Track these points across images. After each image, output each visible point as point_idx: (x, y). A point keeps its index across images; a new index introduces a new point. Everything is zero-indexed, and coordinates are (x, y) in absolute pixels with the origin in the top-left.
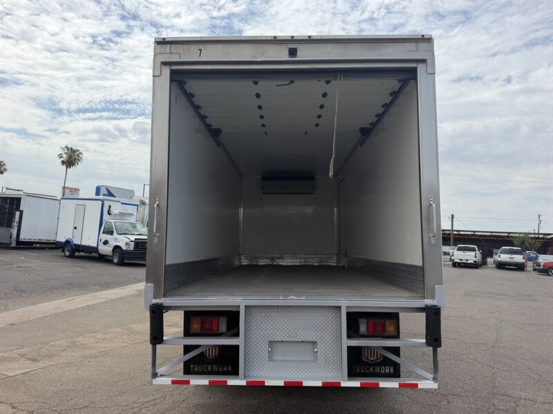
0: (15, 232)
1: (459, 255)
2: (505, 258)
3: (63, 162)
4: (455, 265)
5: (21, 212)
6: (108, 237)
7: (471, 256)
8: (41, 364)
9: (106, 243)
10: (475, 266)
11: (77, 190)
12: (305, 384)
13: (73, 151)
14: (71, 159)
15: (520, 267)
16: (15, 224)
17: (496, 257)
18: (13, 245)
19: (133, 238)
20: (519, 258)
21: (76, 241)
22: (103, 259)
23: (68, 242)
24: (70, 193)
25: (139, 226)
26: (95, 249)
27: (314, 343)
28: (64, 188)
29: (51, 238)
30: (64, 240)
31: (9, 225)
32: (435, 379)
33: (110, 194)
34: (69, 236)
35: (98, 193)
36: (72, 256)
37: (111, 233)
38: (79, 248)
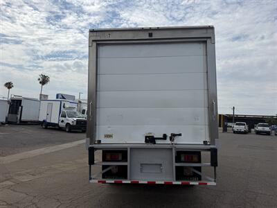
0: (19, 116)
1: (236, 127)
2: (260, 128)
3: (40, 82)
4: (235, 132)
5: (22, 107)
6: (63, 119)
7: (243, 128)
8: (37, 177)
9: (62, 121)
10: (245, 133)
11: (47, 96)
12: (157, 183)
13: (45, 77)
14: (44, 80)
15: (268, 133)
16: (19, 113)
17: (256, 128)
18: (18, 123)
19: (75, 119)
20: (267, 129)
21: (48, 121)
22: (61, 129)
23: (44, 121)
24: (44, 97)
25: (78, 113)
26: (57, 125)
27: (161, 165)
28: (41, 95)
29: (36, 119)
30: (42, 120)
31: (16, 113)
32: (215, 181)
33: (63, 98)
34: (45, 118)
35: (57, 98)
36: (46, 128)
37: (65, 117)
38: (50, 124)
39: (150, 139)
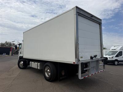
39: (92, 58)
